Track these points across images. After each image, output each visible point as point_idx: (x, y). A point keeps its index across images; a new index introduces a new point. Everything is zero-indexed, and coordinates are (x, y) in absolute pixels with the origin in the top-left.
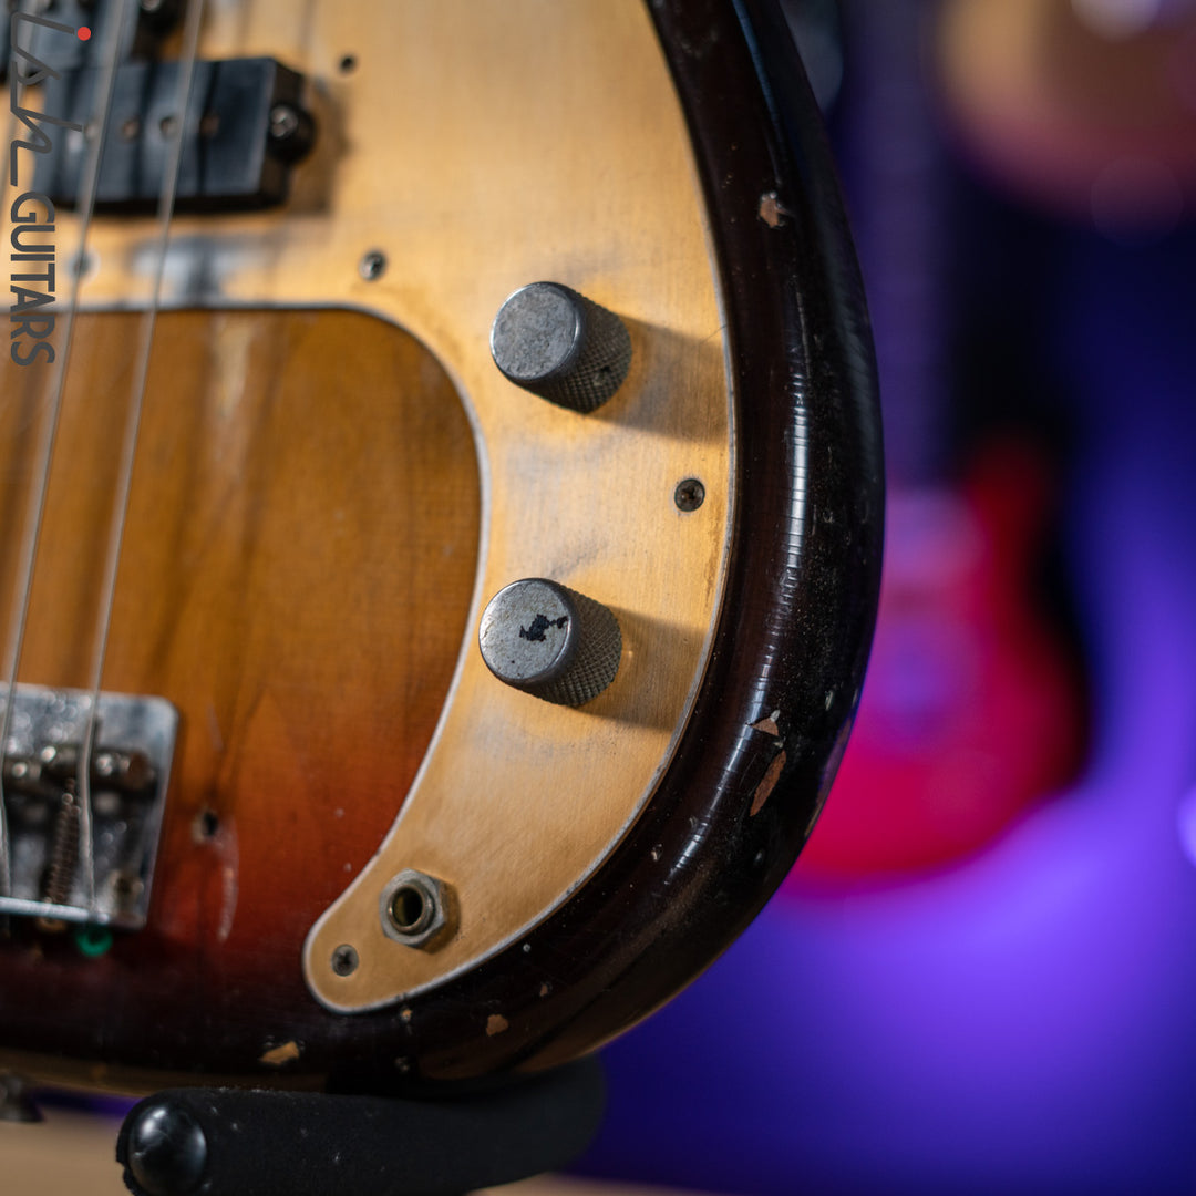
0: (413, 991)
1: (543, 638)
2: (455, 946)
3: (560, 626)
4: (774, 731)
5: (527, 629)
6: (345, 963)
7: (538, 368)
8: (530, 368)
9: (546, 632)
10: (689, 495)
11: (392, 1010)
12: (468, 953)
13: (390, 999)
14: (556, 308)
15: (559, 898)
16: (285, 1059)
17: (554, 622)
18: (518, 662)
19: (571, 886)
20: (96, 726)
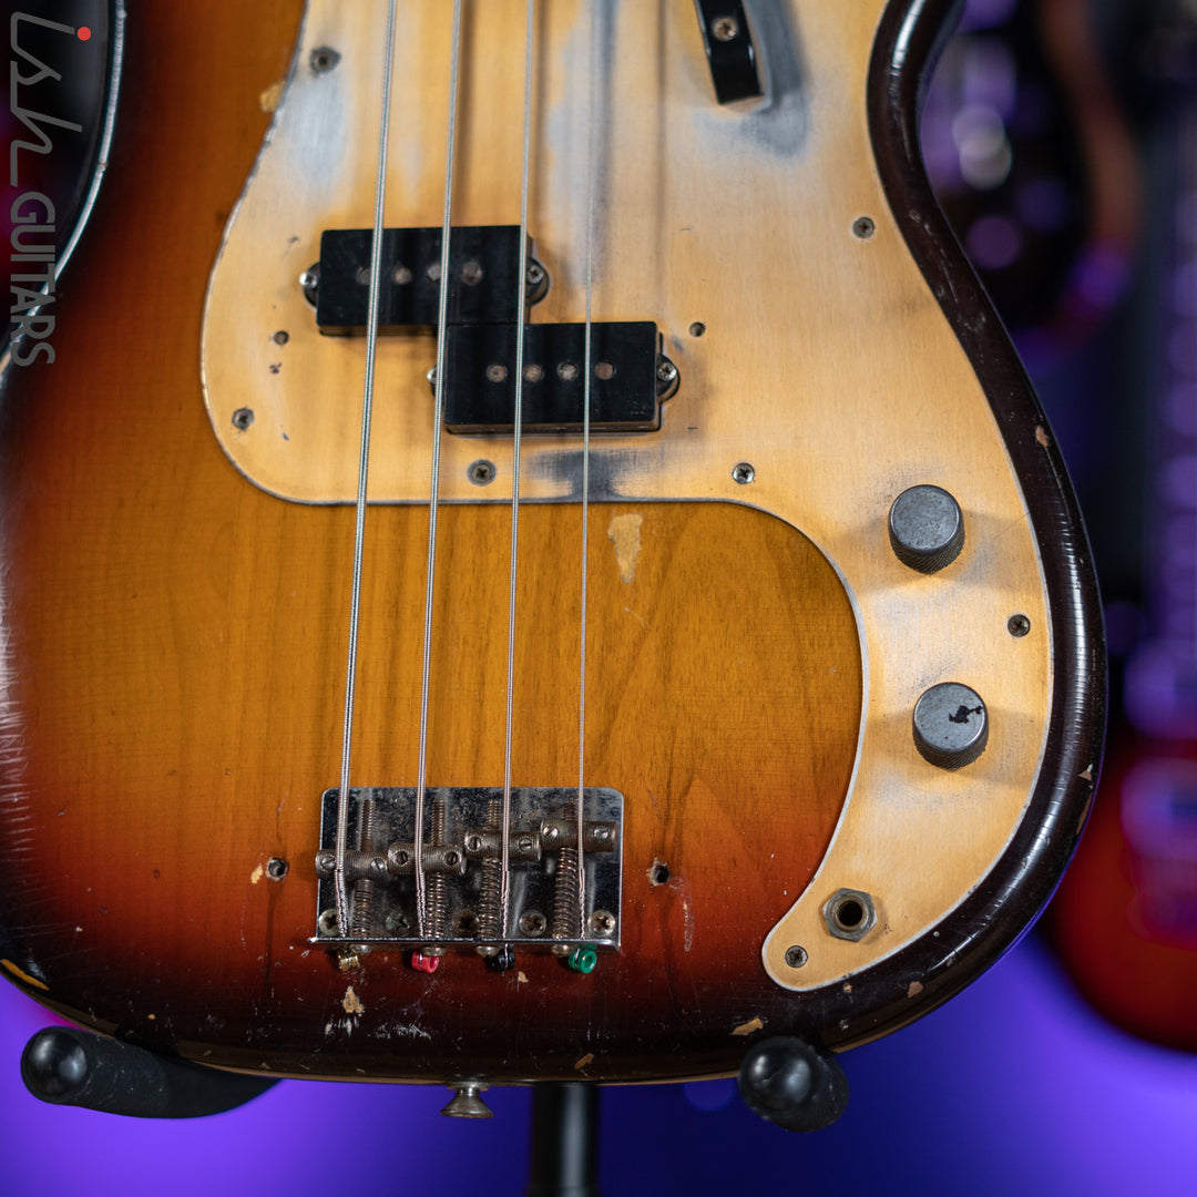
0: (855, 971)
1: (967, 721)
2: (885, 938)
3: (978, 713)
4: (1090, 779)
5: (954, 716)
6: (795, 957)
7: (933, 543)
8: (927, 543)
9: (969, 717)
10: (1018, 626)
11: (838, 986)
12: (898, 940)
13: (838, 978)
14: (941, 503)
15: (964, 896)
16: (752, 1030)
17: (972, 711)
18: (951, 738)
19: (971, 889)
20: (545, 808)
